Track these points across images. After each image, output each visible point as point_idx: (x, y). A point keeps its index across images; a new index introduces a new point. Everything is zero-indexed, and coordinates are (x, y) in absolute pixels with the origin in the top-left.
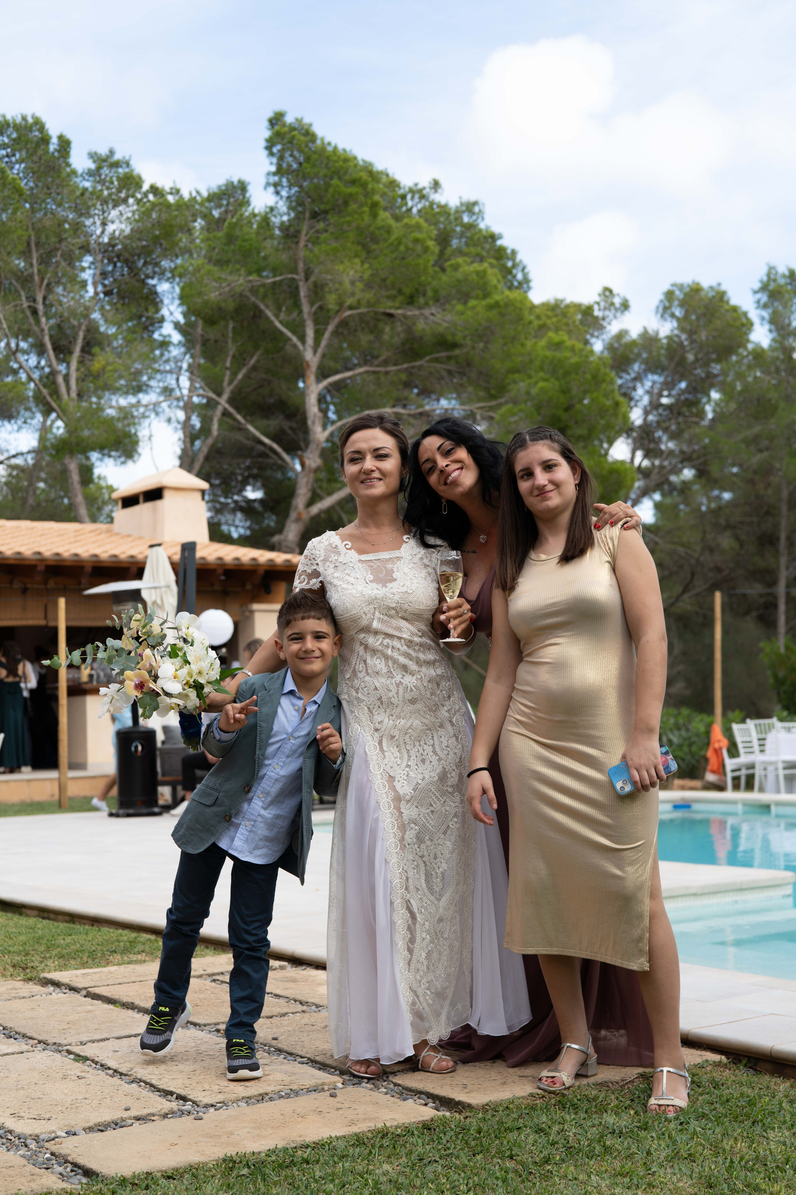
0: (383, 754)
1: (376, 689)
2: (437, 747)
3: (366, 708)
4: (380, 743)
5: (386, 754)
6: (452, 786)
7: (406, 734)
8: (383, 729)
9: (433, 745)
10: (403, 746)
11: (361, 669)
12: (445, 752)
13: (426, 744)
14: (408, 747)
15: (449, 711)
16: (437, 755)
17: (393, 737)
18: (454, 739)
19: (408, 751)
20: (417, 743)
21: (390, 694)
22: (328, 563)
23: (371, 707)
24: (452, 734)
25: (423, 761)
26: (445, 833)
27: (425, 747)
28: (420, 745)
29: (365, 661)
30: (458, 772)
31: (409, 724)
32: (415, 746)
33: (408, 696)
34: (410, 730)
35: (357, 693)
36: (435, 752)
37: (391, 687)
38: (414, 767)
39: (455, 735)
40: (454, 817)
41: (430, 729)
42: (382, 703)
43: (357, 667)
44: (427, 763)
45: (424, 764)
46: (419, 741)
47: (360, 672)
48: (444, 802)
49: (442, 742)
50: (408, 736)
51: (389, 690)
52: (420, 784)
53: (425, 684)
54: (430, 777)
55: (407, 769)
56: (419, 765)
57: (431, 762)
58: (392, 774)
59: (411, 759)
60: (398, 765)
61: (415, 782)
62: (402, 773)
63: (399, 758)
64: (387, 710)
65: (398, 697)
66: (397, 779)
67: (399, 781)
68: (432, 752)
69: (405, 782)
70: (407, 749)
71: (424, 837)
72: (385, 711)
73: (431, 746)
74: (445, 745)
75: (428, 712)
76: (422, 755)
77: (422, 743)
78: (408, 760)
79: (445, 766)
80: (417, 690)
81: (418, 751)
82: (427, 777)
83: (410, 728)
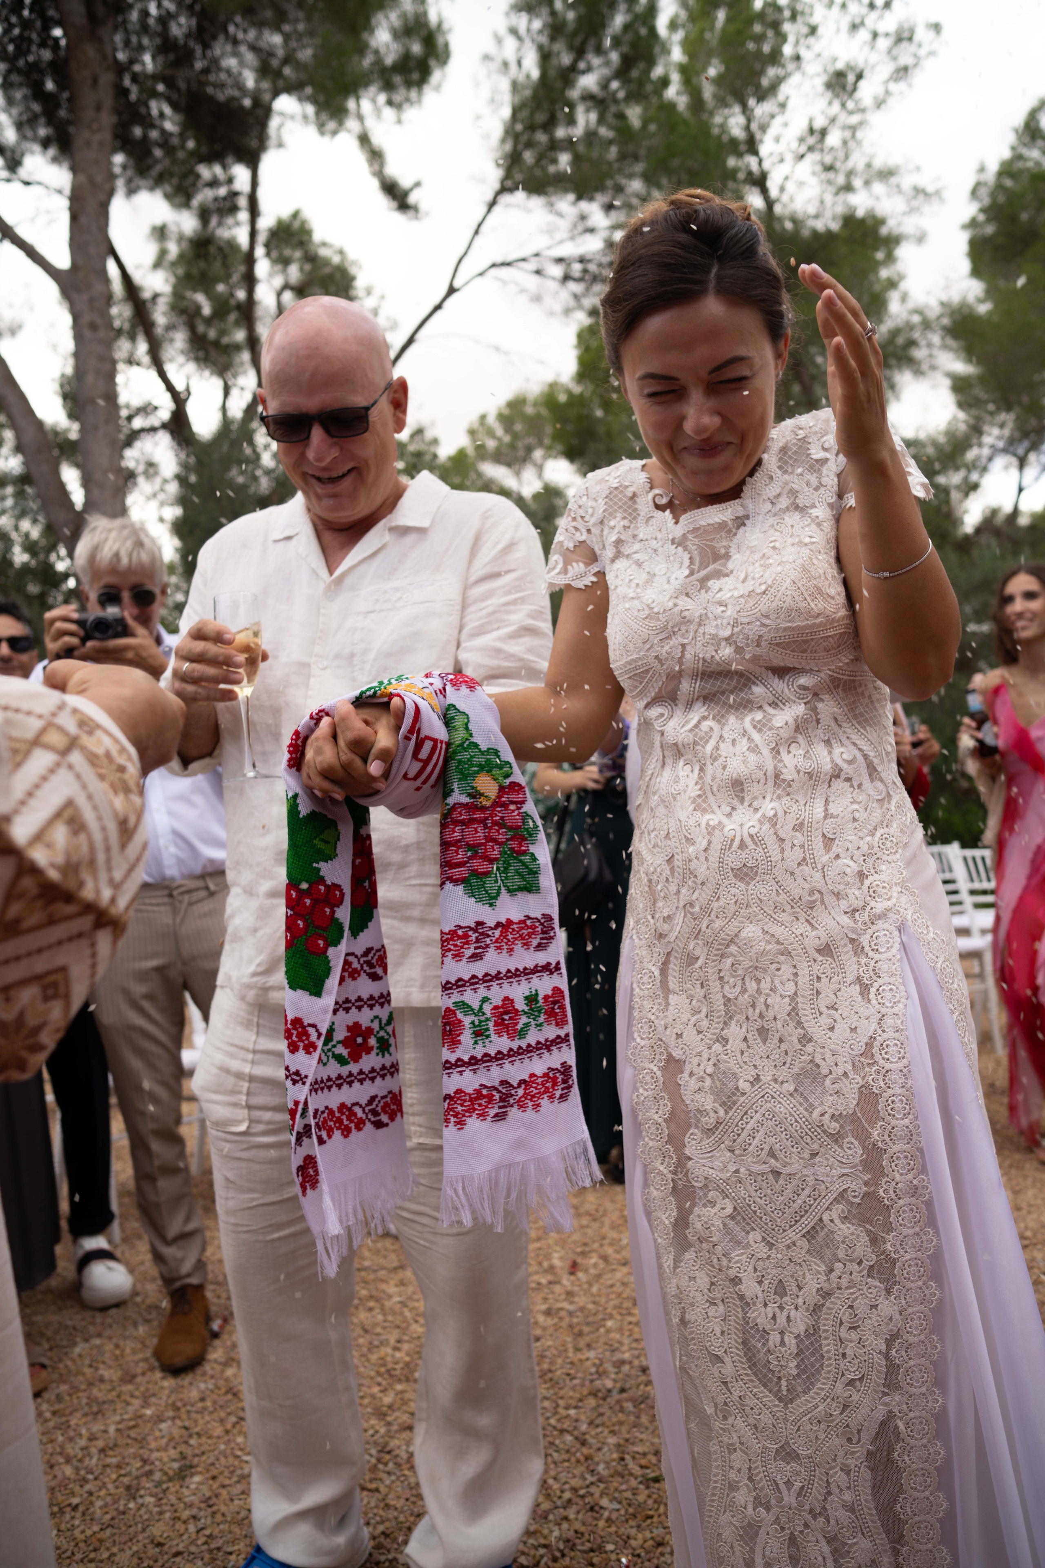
0: (666, 998)
4: (663, 970)
5: (673, 999)
6: (835, 1117)
7: (722, 956)
8: (672, 937)
10: (715, 986)
12: (824, 1021)
13: (774, 989)
14: (728, 991)
15: (853, 912)
16: (800, 1023)
17: (692, 959)
18: (858, 987)
19: (727, 1001)
20: (752, 986)
21: (691, 849)
22: (607, 531)
24: (850, 978)
25: (763, 1032)
27: (775, 998)
30: (856, 1079)
31: (732, 929)
32: (744, 991)
33: (734, 860)
34: (733, 949)
37: (694, 833)
38: (736, 1044)
39: (858, 980)
40: (838, 1201)
41: (786, 953)
44: (773, 1039)
45: (764, 1041)
46: (758, 981)
48: (814, 1155)
49: (818, 993)
50: (729, 961)
51: (690, 841)
52: (743, 1094)
53: (782, 834)
54: (776, 1081)
55: (717, 1047)
56: (751, 1042)
57: (781, 1040)
58: (677, 1054)
59: (733, 1023)
60: (699, 1032)
61: (731, 1085)
62: (705, 1056)
63: (704, 1013)
64: (684, 891)
65: (707, 859)
66: (687, 1069)
67: (691, 1074)
68: (789, 1014)
69: (708, 1082)
70: (724, 996)
71: (748, 1233)
72: (678, 892)
73: (787, 1000)
74: (829, 1002)
75: (788, 908)
76: (761, 1016)
77: (765, 985)
78: (725, 1023)
79: (818, 1060)
80: (755, 843)
81: (753, 1006)
82: (766, 1078)
83: (732, 941)
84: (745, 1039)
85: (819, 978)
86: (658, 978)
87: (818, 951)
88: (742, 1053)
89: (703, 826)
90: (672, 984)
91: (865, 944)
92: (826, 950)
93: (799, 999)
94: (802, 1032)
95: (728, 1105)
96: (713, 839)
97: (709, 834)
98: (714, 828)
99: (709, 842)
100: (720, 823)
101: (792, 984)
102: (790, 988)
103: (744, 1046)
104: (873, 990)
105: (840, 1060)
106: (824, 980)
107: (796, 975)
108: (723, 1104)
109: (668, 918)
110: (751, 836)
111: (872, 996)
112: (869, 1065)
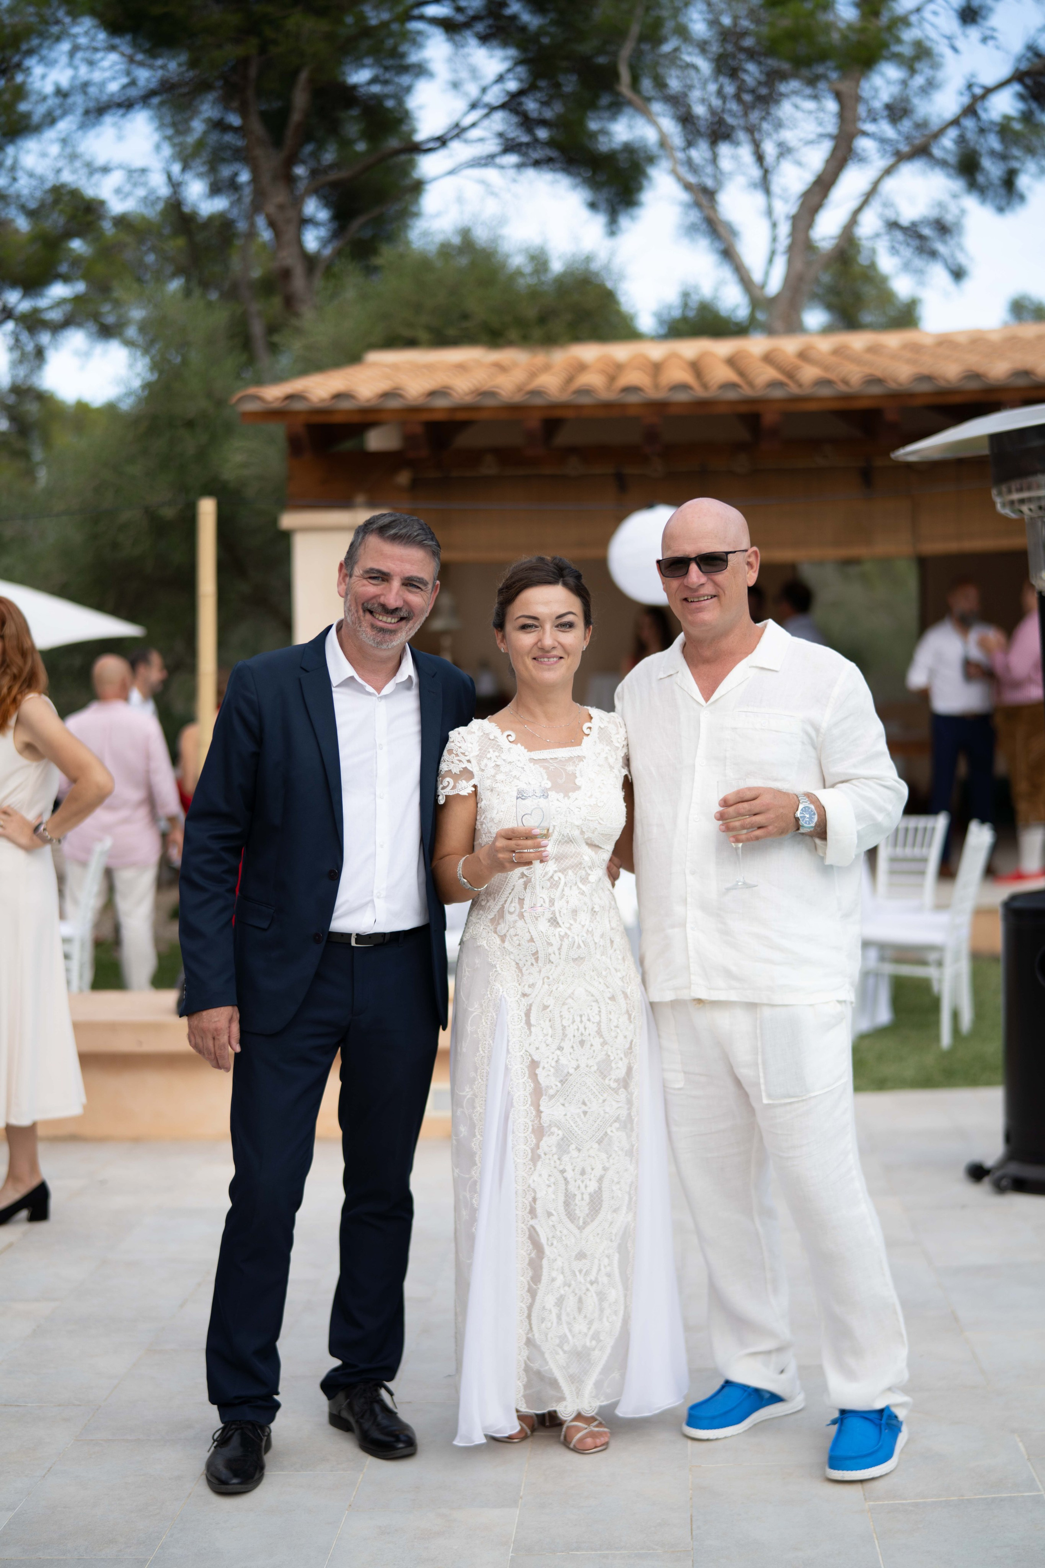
0: (529, 1029)
1: (532, 940)
2: (603, 1026)
3: (514, 963)
4: (528, 1014)
5: (534, 1028)
6: (616, 1081)
7: (564, 1004)
8: (533, 995)
9: (599, 1023)
10: (558, 1020)
11: (512, 909)
12: (613, 1034)
13: (589, 1020)
14: (565, 1023)
15: (622, 979)
16: (601, 1036)
17: (545, 1007)
18: (626, 1016)
19: (564, 1028)
20: (578, 1019)
22: (485, 761)
23: (521, 964)
24: (623, 1012)
25: (582, 1043)
26: (599, 1142)
27: (589, 1024)
28: (581, 1022)
29: (521, 901)
30: (626, 1061)
31: (570, 991)
32: (574, 1022)
33: (573, 954)
34: (570, 1001)
35: (503, 941)
36: (599, 1033)
37: (552, 940)
38: (567, 1050)
39: (627, 1011)
40: (615, 1121)
41: (597, 1001)
42: (537, 959)
43: (506, 906)
44: (587, 1045)
45: (583, 1047)
46: (581, 1016)
47: (510, 913)
48: (604, 1101)
49: (610, 1020)
50: (566, 1007)
51: (550, 944)
52: (571, 1075)
53: (596, 941)
54: (587, 1066)
55: (558, 1052)
56: (575, 1048)
57: (592, 1045)
58: (536, 1058)
59: (566, 1039)
60: (548, 1045)
61: (565, 1071)
62: (551, 1058)
63: (550, 1035)
64: (543, 970)
65: (560, 954)
66: (541, 1065)
67: (544, 1068)
68: (596, 1032)
69: (552, 1070)
70: (562, 1025)
71: (569, 1146)
72: (540, 971)
73: (596, 1024)
74: (615, 1024)
75: (596, 977)
76: (582, 1034)
77: (585, 1019)
78: (562, 1039)
79: (610, 1053)
80: (585, 946)
81: (578, 1029)
82: (583, 1065)
83: (570, 997)
84: (572, 1047)
85: (610, 1013)
86: (524, 1018)
87: (610, 998)
88: (570, 1054)
89: (557, 935)
90: (533, 1021)
91: (629, 993)
92: (613, 998)
93: (602, 1024)
94: (602, 1040)
95: (562, 1082)
96: (563, 943)
97: (562, 940)
98: (563, 937)
99: (561, 945)
100: (566, 934)
101: (598, 1018)
102: (597, 1018)
103: (571, 1050)
104: (632, 1016)
105: (619, 1052)
106: (613, 1013)
107: (600, 1012)
108: (561, 1081)
109: (532, 986)
110: (583, 941)
111: (632, 1019)
112: (631, 1053)
